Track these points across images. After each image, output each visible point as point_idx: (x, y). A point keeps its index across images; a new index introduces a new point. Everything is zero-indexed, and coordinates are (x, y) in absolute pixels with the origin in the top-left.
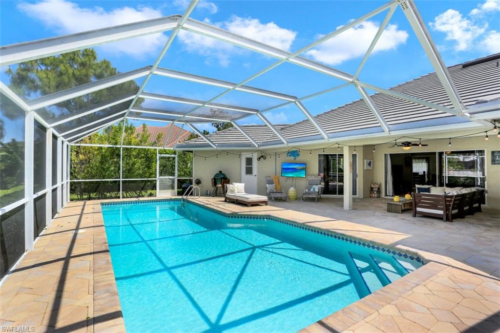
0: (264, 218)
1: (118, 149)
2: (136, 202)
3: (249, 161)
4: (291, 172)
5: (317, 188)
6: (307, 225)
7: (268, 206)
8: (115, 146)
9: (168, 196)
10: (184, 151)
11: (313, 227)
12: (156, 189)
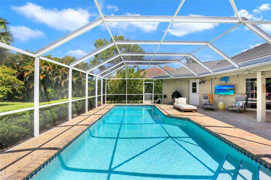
0: (186, 120)
1: (125, 80)
2: (131, 106)
3: (194, 85)
4: (223, 92)
5: (241, 103)
6: (205, 128)
7: (197, 113)
8: (124, 79)
9: (149, 103)
10: (158, 80)
11: (208, 130)
12: (143, 100)
